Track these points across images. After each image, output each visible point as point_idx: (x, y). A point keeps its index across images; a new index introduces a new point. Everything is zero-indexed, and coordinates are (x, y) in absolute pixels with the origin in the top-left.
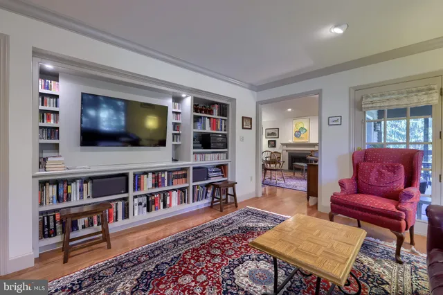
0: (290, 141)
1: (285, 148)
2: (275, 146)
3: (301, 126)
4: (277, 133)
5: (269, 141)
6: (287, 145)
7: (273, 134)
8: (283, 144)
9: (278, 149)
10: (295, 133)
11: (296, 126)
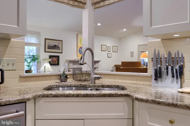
2: (58, 64)
4: (61, 47)
10: (79, 49)
11: (80, 41)
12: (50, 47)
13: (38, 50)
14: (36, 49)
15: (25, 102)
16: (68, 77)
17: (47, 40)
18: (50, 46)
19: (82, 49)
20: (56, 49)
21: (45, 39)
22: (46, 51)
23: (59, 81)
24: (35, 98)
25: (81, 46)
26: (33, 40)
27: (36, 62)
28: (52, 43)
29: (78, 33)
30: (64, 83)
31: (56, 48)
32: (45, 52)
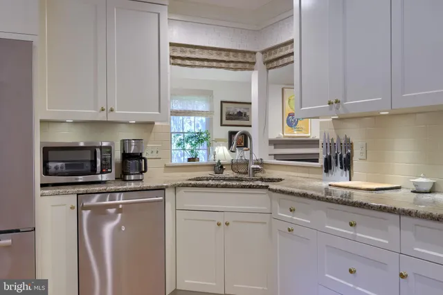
4: (249, 113)
5: (231, 134)
10: (288, 117)
11: (289, 101)
12: (230, 117)
13: (209, 123)
14: (206, 120)
15: (164, 189)
16: (224, 167)
17: (224, 104)
18: (231, 115)
19: (293, 118)
20: (242, 119)
21: (222, 102)
22: (224, 123)
23: (212, 173)
24: (175, 187)
25: (291, 111)
26: (201, 106)
27: (205, 143)
28: (234, 109)
29: (283, 86)
30: (221, 176)
31: (241, 117)
32: (222, 125)
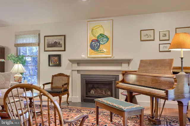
0: (84, 56)
1: (76, 67)
2: (59, 65)
3: (100, 31)
4: (62, 42)
5: (50, 56)
6: (79, 62)
7: (56, 44)
8: (72, 61)
9: (65, 68)
11: (92, 32)
17: (46, 38)
18: (50, 44)
28: (52, 40)
29: (88, 20)
31: (56, 45)
32: (45, 51)
